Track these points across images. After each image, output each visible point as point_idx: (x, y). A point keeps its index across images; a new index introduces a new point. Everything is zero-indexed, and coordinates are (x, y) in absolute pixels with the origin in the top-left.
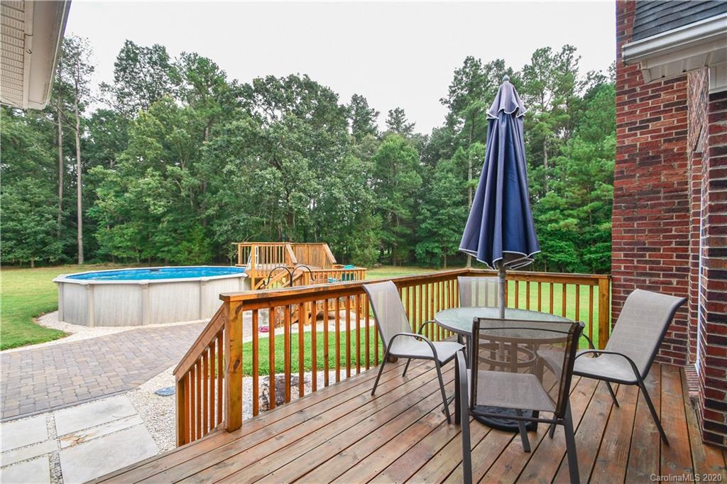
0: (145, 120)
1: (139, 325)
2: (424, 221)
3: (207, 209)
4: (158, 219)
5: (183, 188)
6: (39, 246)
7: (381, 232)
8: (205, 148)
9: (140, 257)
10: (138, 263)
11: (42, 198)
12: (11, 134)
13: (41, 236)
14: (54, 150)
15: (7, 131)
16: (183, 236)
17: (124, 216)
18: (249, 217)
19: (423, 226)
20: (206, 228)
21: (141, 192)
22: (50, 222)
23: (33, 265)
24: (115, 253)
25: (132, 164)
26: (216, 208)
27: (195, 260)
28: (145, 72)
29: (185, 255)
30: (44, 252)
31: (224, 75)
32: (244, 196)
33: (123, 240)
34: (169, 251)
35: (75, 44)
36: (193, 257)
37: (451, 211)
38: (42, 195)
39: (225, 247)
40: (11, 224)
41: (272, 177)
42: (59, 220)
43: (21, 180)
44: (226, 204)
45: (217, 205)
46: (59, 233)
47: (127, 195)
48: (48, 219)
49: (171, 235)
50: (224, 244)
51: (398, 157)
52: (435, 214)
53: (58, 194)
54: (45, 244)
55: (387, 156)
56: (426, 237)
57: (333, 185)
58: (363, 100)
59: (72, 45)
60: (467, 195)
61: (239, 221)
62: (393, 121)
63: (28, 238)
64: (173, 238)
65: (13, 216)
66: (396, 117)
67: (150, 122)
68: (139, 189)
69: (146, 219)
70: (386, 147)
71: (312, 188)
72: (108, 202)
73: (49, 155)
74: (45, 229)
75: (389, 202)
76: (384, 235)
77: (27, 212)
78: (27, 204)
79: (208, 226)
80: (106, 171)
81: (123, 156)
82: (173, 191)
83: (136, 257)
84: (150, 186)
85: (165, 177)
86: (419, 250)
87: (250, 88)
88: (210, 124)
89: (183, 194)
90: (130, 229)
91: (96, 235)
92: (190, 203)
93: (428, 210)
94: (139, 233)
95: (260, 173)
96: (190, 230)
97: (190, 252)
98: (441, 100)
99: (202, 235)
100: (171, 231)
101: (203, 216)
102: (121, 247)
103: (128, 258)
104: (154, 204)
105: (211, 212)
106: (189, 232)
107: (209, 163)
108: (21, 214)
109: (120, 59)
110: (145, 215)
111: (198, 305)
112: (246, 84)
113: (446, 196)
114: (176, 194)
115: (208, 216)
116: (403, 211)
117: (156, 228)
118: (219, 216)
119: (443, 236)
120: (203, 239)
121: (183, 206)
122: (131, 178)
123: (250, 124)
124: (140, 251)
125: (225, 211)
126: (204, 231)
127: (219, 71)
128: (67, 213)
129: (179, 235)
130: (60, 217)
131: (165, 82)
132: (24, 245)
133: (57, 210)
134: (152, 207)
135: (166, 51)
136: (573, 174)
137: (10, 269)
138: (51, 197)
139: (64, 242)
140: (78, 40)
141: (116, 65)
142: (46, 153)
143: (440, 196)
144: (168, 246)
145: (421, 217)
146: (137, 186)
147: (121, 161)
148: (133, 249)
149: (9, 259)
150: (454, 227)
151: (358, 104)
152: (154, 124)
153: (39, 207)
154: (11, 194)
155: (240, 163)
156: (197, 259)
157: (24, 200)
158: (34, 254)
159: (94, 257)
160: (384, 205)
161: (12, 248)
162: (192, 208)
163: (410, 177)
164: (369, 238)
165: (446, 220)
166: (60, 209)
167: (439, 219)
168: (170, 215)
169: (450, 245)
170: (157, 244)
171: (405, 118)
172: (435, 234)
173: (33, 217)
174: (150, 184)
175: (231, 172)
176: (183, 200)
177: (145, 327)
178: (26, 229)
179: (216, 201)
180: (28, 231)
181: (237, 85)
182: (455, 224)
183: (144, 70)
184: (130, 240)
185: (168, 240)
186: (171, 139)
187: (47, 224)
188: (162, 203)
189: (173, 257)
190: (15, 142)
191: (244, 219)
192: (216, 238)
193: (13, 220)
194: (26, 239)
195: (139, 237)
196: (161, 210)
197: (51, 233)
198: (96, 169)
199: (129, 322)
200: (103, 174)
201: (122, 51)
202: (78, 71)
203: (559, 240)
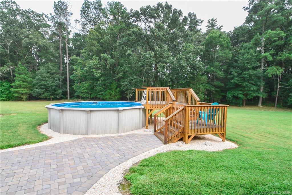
0: (92, 33)
1: (86, 135)
2: (232, 79)
3: (118, 74)
4: (97, 79)
5: (108, 65)
6: (53, 92)
7: (206, 85)
8: (118, 44)
9: (90, 97)
10: (90, 100)
11: (54, 71)
12: (43, 44)
13: (54, 87)
14: (58, 51)
15: (42, 43)
16: (108, 87)
17: (84, 78)
18: (137, 78)
19: (233, 81)
20: (118, 83)
21: (91, 67)
22: (57, 81)
23: (51, 100)
24: (81, 95)
25: (87, 54)
26: (122, 73)
27: (113, 99)
28: (92, 13)
29: (108, 96)
30: (55, 94)
31: (126, 9)
32: (135, 66)
33: (84, 89)
34: (102, 94)
35: (65, 3)
36: (112, 97)
37: (252, 72)
38: (54, 70)
39: (126, 92)
40: (43, 82)
41: (150, 56)
42: (60, 80)
43: (47, 64)
44: (127, 72)
45: (122, 72)
46: (61, 86)
47: (85, 68)
48: (56, 80)
49: (103, 87)
50: (125, 91)
51: (218, 42)
52: (241, 74)
53: (60, 70)
54: (55, 91)
55: (211, 42)
56: (233, 88)
57: (181, 59)
58: (194, 15)
59: (64, 4)
60: (260, 63)
61: (132, 80)
62: (210, 25)
63: (49, 88)
64: (104, 88)
65: (44, 79)
66: (212, 23)
67: (94, 34)
68: (90, 66)
69: (93, 79)
70: (211, 37)
71: (170, 61)
72: (78, 72)
73: (56, 53)
74: (55, 84)
75: (212, 68)
76: (208, 87)
77: (48, 77)
78: (49, 74)
79: (119, 83)
80: (77, 58)
81: (83, 51)
82: (104, 66)
83: (89, 97)
84: (94, 64)
85: (100, 59)
86: (229, 95)
87: (138, 12)
88: (120, 33)
89: (108, 67)
90: (87, 84)
91: (74, 87)
92: (111, 71)
93: (236, 72)
94: (90, 86)
95: (143, 54)
96: (111, 84)
97: (111, 95)
98: (244, 8)
99: (116, 87)
100: (103, 85)
101: (116, 78)
102: (83, 92)
103: (86, 97)
104: (96, 72)
105: (120, 75)
106: (110, 85)
107: (119, 52)
108: (47, 78)
109: (83, 8)
110: (92, 78)
111: (117, 124)
112: (137, 10)
113: (248, 63)
114: (105, 67)
115: (118, 78)
116: (220, 73)
117: (97, 83)
118: (123, 77)
119: (244, 87)
120: (116, 89)
121: (108, 73)
122: (87, 61)
123: (139, 29)
124: (91, 94)
125: (126, 75)
126: (117, 85)
127: (124, 8)
128: (63, 78)
129: (106, 87)
130: (61, 79)
131: (101, 17)
132: (48, 91)
133: (60, 76)
134: (95, 74)
135: (101, 2)
137: (44, 101)
138: (57, 71)
139: (63, 90)
140: (66, 2)
141: (81, 11)
142: (55, 52)
143: (244, 64)
144: (102, 92)
145: (231, 76)
146: (89, 64)
147: (83, 53)
148: (88, 93)
149: (43, 97)
150: (252, 82)
151: (191, 17)
152: (96, 35)
153: (53, 75)
154: (43, 70)
155: (134, 50)
156: (113, 98)
157: (48, 72)
158: (52, 95)
159: (73, 96)
160: (208, 70)
161: (44, 92)
162: (112, 74)
163: (225, 53)
164: (199, 88)
165: (247, 77)
166: (61, 76)
167: (243, 77)
168: (103, 77)
169: (250, 92)
170: (97, 91)
171: (217, 23)
172: (240, 86)
173: (51, 79)
174: (94, 63)
175: (129, 55)
176: (108, 70)
177: (89, 136)
178: (48, 84)
179: (122, 70)
180: (49, 85)
181: (132, 12)
182: (253, 80)
183: (92, 12)
184: (87, 89)
185: (102, 89)
186: (103, 41)
187: (56, 82)
188: (99, 72)
189: (104, 97)
190: (44, 48)
191: (135, 79)
192: (122, 88)
193: (44, 81)
194: (48, 88)
195: (90, 87)
196: (99, 75)
197: (57, 86)
198: (73, 57)
199: (81, 132)
200: (76, 59)
201: (83, 4)
202: (67, 16)
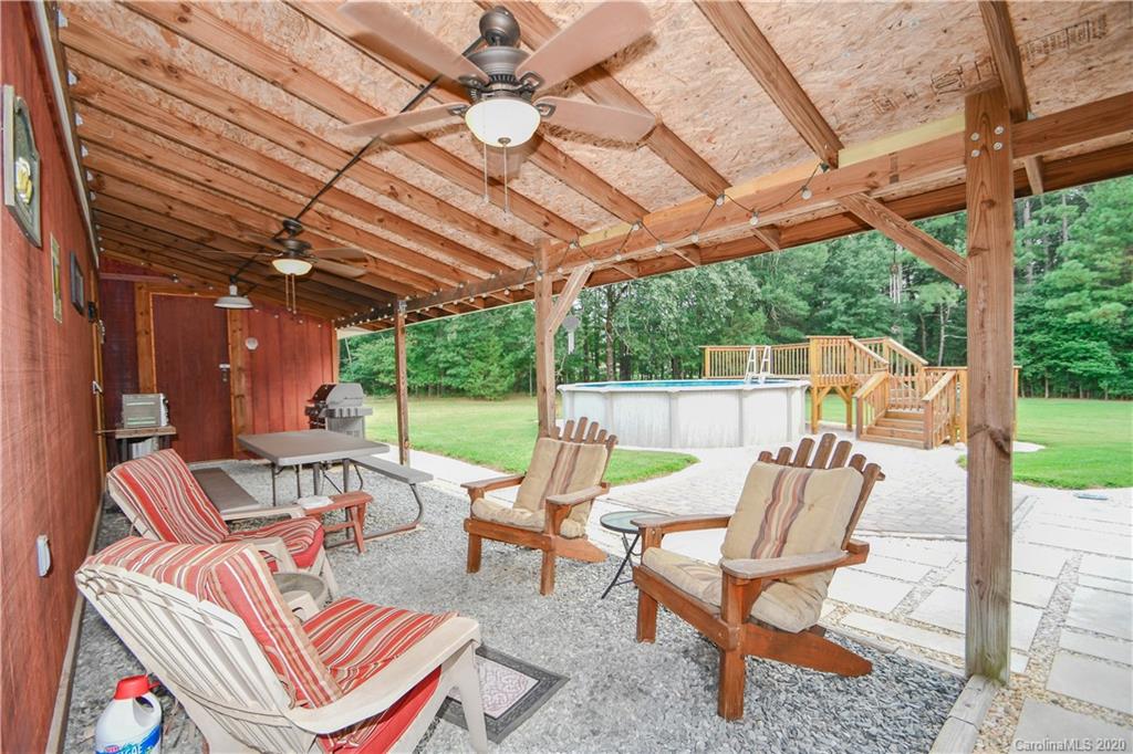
7: (762, 338)
16: (473, 352)
19: (835, 325)
27: (494, 388)
29: (480, 379)
36: (490, 382)
49: (458, 352)
52: (854, 305)
64: (462, 355)
93: (841, 301)
94: (414, 350)
96: (484, 342)
97: (486, 376)
99: (501, 351)
100: (458, 346)
113: (872, 276)
116: (799, 304)
120: (500, 356)
126: (502, 344)
129: (469, 351)
136: (1109, 232)
143: (862, 277)
145: (830, 311)
156: (496, 385)
189: (463, 383)
192: (523, 353)
195: (414, 355)
203: (1084, 338)
